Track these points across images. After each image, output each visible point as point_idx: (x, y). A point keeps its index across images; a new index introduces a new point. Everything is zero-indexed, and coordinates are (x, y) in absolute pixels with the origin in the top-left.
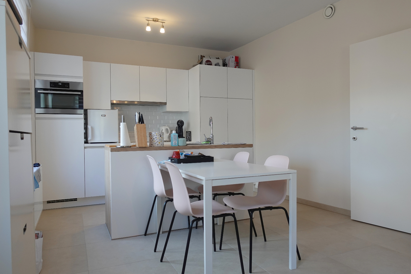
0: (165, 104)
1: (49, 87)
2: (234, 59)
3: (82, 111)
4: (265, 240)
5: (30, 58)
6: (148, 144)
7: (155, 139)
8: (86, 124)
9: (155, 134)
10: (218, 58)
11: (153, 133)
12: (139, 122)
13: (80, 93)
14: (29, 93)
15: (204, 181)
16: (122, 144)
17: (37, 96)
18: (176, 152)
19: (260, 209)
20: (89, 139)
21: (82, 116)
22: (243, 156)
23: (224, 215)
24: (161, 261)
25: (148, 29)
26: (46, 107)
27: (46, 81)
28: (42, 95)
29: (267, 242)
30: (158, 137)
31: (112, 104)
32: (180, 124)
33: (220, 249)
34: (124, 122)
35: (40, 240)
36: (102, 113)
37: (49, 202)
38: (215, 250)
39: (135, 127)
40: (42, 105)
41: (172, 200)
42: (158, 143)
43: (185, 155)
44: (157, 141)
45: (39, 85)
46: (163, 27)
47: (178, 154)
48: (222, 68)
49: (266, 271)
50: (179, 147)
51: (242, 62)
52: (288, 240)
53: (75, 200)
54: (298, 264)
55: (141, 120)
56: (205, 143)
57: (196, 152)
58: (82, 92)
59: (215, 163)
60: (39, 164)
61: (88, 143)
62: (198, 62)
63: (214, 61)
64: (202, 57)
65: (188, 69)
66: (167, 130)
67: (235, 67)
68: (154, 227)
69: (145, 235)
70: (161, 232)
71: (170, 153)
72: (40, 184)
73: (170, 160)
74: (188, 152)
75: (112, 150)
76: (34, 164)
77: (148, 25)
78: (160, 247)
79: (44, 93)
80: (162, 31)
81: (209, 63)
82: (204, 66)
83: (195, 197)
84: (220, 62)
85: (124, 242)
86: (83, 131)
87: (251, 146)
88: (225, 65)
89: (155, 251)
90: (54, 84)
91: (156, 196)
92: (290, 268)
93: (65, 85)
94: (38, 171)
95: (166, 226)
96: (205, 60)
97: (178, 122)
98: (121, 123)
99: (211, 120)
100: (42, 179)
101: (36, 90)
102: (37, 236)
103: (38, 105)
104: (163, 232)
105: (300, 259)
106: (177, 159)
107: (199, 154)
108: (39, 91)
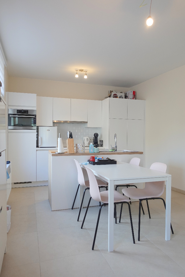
0: (87, 122)
1: (16, 113)
2: (132, 93)
3: (35, 128)
4: (150, 218)
5: (5, 105)
6: (75, 151)
7: (80, 148)
8: (38, 135)
9: (79, 145)
10: (122, 92)
11: (78, 145)
12: (70, 138)
13: (34, 117)
14: (5, 117)
15: (109, 181)
16: (59, 152)
17: (9, 118)
18: (92, 157)
19: (147, 199)
20: (39, 145)
21: (36, 131)
22: (136, 160)
23: (122, 203)
24: (82, 228)
25: (77, 76)
26: (15, 125)
27: (14, 109)
28: (12, 118)
29: (151, 219)
30: (81, 147)
31: (54, 123)
32: (96, 136)
33: (120, 222)
34: (60, 137)
35: (10, 211)
36: (48, 128)
37: (15, 183)
38: (116, 223)
39: (67, 140)
40: (12, 124)
41: (89, 189)
42: (81, 151)
43: (98, 160)
44: (81, 150)
45: (10, 112)
46: (86, 74)
47: (93, 158)
48: (124, 99)
49: (149, 241)
50: (94, 154)
51: (138, 95)
52: (165, 218)
53: (30, 182)
54: (172, 237)
55: (71, 136)
56: (111, 151)
57: (105, 157)
58: (35, 116)
59: (117, 165)
60: (10, 162)
61: (39, 147)
62: (108, 95)
63: (119, 95)
64: (111, 92)
65: (102, 100)
66: (87, 139)
67: (133, 99)
68: (78, 204)
69: (72, 209)
70: (82, 208)
71: (89, 157)
72: (10, 175)
73: (88, 162)
74: (100, 157)
75: (53, 155)
76: (7, 162)
77: (77, 73)
78: (81, 218)
79: (13, 117)
80: (86, 77)
81: (115, 96)
82: (112, 98)
83: (104, 187)
84: (123, 95)
85: (59, 213)
86: (36, 139)
87: (142, 153)
88: (126, 97)
89: (78, 221)
90: (19, 111)
91: (79, 185)
92: (166, 239)
93: (26, 112)
94: (9, 167)
95: (85, 204)
96: (113, 94)
97: (95, 134)
98: (58, 138)
99: (115, 136)
100: (11, 171)
101: (9, 115)
102: (8, 209)
103: (9, 124)
104: (83, 208)
105: (173, 233)
106: (93, 162)
107: (107, 159)
108: (10, 116)
